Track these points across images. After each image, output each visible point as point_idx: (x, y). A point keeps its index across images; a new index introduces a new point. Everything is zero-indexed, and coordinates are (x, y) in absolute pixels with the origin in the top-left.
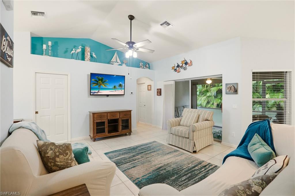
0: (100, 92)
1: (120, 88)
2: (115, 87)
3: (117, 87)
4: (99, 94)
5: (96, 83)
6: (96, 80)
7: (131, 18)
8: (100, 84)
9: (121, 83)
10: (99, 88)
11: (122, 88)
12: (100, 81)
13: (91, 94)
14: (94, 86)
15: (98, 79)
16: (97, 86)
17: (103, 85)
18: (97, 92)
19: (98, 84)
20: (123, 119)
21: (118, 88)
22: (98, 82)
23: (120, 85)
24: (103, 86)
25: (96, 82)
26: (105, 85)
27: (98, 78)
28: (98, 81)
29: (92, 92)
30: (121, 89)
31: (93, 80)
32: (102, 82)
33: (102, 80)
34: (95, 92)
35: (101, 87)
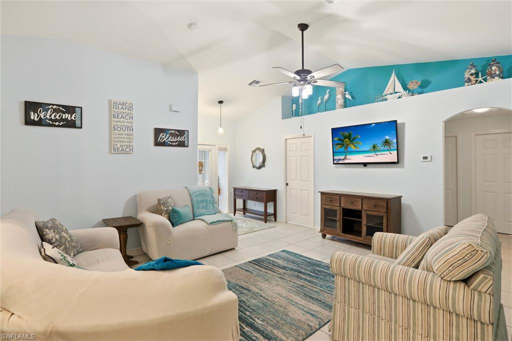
0: (348, 157)
1: (386, 148)
2: (374, 147)
3: (380, 146)
4: (346, 161)
5: (340, 144)
6: (340, 138)
7: (303, 27)
8: (347, 145)
9: (387, 137)
10: (346, 151)
11: (392, 148)
12: (347, 140)
13: (335, 162)
14: (338, 148)
15: (344, 136)
16: (343, 149)
17: (352, 146)
18: (343, 159)
19: (343, 145)
20: (369, 213)
21: (382, 148)
22: (343, 141)
23: (387, 142)
24: (352, 148)
25: (341, 142)
26: (356, 145)
27: (342, 134)
28: (343, 139)
29: (336, 159)
30: (388, 150)
31: (336, 139)
32: (350, 140)
33: (349, 137)
34: (340, 160)
35: (349, 149)
